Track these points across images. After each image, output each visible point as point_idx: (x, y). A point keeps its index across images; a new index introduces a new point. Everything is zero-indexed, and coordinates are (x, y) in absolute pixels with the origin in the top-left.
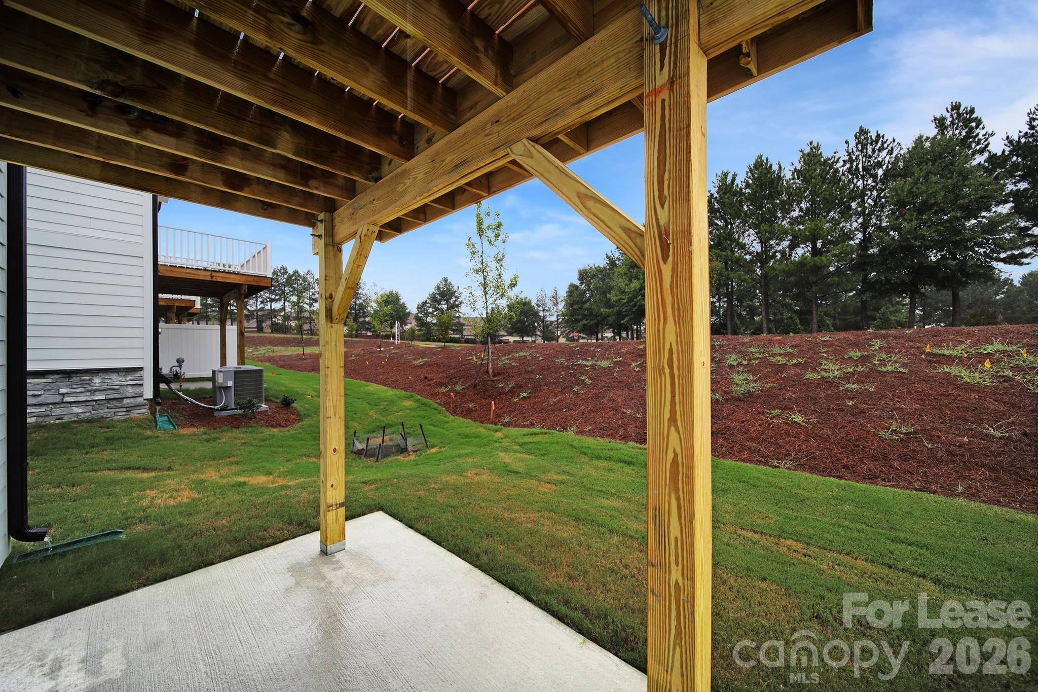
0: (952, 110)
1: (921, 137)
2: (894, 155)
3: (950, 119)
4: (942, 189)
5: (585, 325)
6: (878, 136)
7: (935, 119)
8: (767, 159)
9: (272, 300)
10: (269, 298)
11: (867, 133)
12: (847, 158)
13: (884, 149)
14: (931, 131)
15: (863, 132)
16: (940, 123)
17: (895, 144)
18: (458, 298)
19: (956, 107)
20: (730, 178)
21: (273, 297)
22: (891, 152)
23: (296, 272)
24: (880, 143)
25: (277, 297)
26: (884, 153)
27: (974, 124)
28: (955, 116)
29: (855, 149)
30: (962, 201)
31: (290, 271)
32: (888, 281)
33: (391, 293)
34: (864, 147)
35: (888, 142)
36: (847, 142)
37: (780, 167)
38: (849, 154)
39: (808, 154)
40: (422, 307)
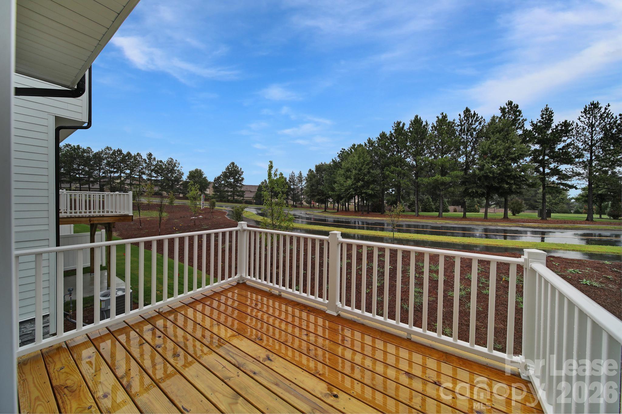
0: (509, 105)
1: (494, 117)
2: (481, 125)
3: (507, 109)
4: (503, 148)
5: (318, 199)
6: (475, 114)
7: (501, 108)
8: (420, 118)
9: (111, 172)
10: (109, 170)
11: (470, 111)
12: (459, 124)
13: (478, 121)
14: (499, 114)
15: (467, 110)
16: (503, 110)
17: (483, 119)
18: (240, 175)
19: (510, 103)
20: (401, 125)
21: (112, 169)
22: (480, 123)
23: (129, 154)
24: (475, 117)
25: (115, 170)
26: (477, 123)
27: (518, 113)
28: (510, 108)
29: (463, 119)
30: (512, 156)
31: (125, 152)
32: (477, 192)
33: (196, 170)
34: (468, 118)
35: (480, 118)
36: (460, 115)
37: (427, 124)
38: (461, 122)
39: (441, 120)
40: (218, 179)
